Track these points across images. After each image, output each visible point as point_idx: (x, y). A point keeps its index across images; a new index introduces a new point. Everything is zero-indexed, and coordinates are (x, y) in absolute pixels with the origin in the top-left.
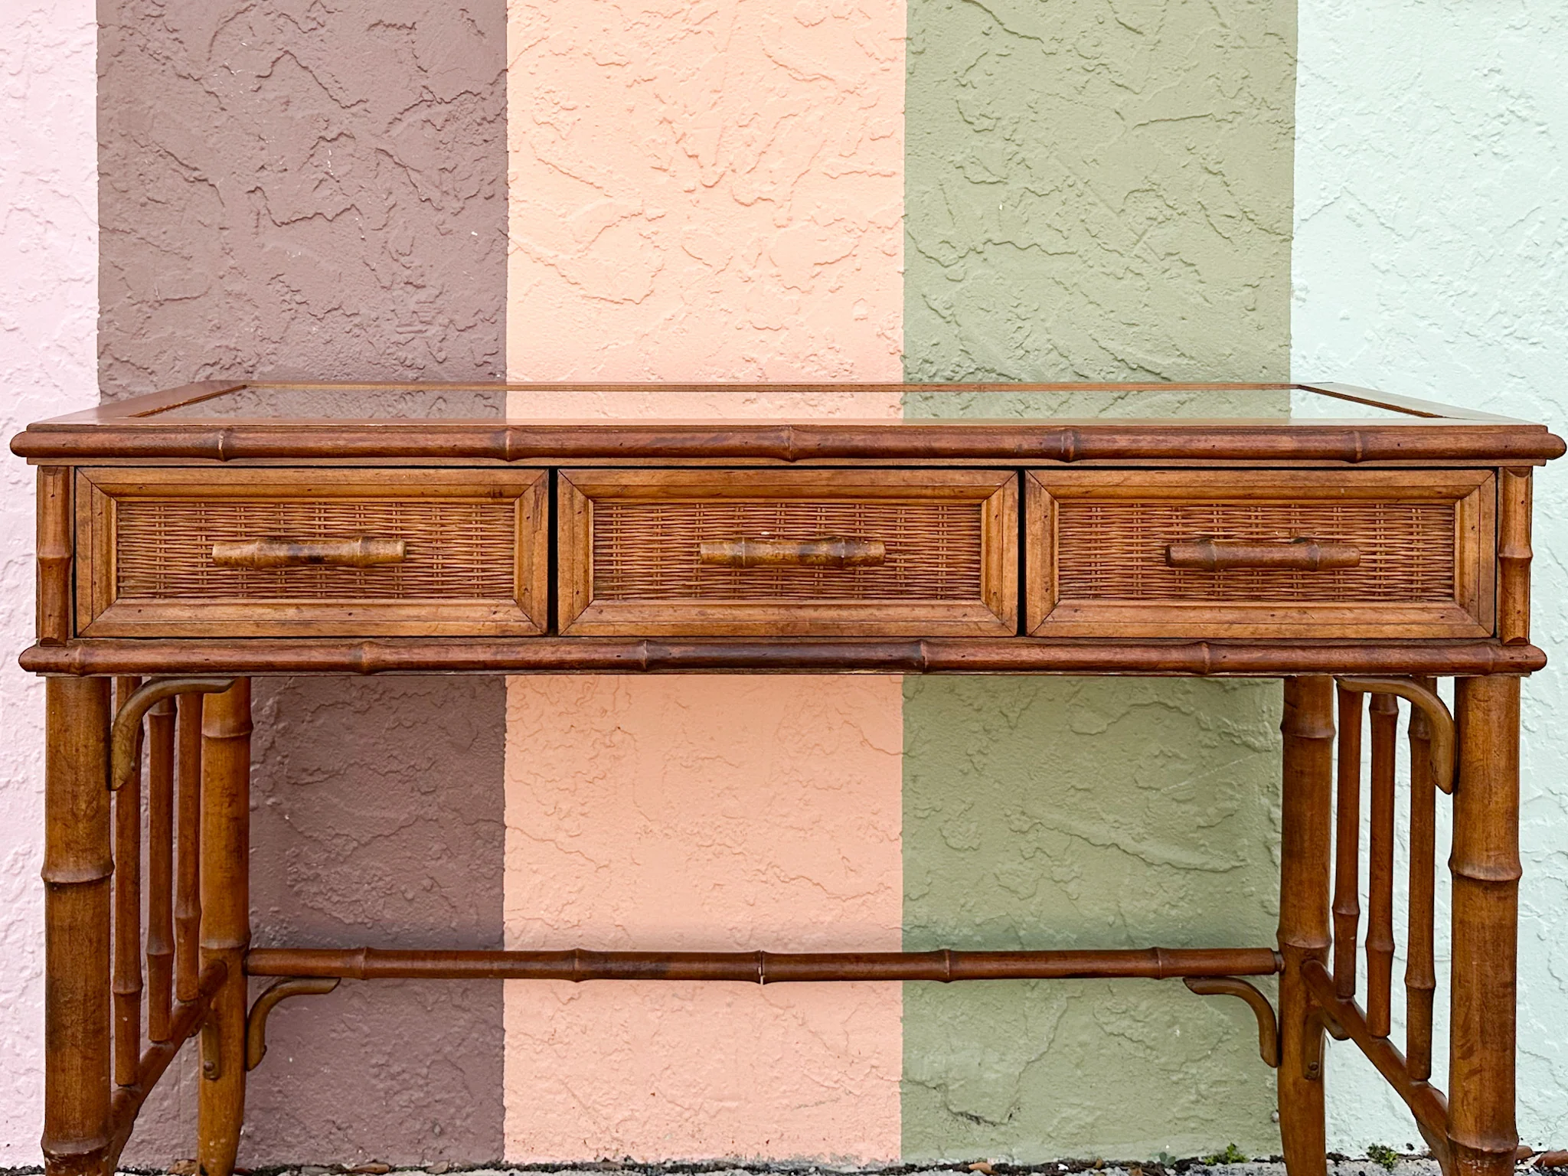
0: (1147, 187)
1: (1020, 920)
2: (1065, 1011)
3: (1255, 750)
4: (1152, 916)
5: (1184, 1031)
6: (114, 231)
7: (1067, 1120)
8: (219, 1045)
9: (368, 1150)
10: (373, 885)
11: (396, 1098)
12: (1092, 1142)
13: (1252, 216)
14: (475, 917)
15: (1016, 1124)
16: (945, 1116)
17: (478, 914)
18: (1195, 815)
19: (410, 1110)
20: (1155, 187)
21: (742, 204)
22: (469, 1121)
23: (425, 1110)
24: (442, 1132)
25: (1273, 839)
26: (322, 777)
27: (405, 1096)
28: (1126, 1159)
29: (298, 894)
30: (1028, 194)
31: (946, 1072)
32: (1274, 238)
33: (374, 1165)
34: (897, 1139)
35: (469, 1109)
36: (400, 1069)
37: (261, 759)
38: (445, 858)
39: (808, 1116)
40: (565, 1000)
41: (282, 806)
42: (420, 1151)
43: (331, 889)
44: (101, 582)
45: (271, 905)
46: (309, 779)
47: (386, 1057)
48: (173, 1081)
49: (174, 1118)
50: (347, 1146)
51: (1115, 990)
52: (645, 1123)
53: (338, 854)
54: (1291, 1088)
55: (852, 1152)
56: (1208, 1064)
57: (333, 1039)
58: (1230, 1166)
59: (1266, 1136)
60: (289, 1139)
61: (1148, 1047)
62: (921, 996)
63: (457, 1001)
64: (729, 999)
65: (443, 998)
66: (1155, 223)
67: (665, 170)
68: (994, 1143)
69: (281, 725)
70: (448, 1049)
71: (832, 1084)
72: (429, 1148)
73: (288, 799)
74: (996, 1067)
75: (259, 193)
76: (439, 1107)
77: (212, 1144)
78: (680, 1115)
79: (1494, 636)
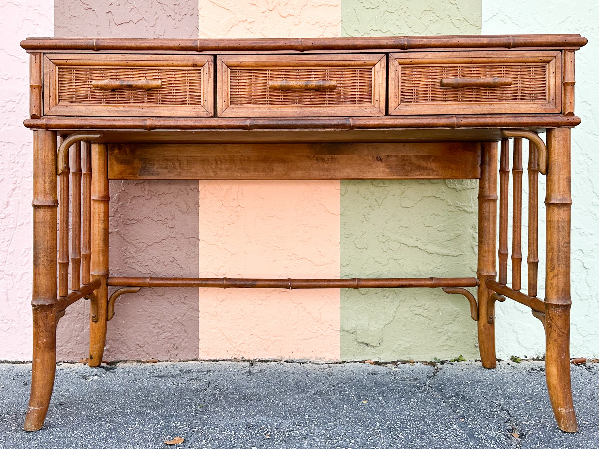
0: (429, 9)
1: (382, 273)
2: (399, 306)
3: (467, 212)
4: (430, 272)
5: (442, 313)
6: (60, 27)
7: (400, 345)
8: (98, 310)
9: (151, 355)
10: (153, 260)
11: (161, 336)
12: (409, 354)
13: (467, 20)
14: (189, 271)
15: (382, 347)
16: (356, 344)
17: (190, 270)
18: (446, 236)
19: (166, 340)
20: (432, 9)
21: (283, 17)
22: (187, 344)
23: (171, 340)
24: (177, 348)
25: (475, 244)
26: (135, 222)
27: (164, 335)
28: (422, 360)
29: (126, 263)
30: (386, 12)
31: (356, 327)
32: (475, 27)
33: (153, 360)
34: (339, 352)
35: (186, 340)
36: (162, 325)
37: (113, 215)
38: (178, 250)
39: (307, 343)
40: (221, 300)
41: (121, 232)
42: (169, 355)
43: (138, 261)
44: (53, 96)
45: (117, 267)
46: (129, 222)
47: (157, 321)
48: (81, 330)
49: (81, 343)
50: (143, 353)
51: (417, 298)
52: (249, 344)
53: (141, 249)
54: (483, 327)
55: (322, 356)
56: (452, 326)
57: (139, 314)
58: (460, 363)
59: (473, 352)
60: (122, 351)
61: (429, 319)
62: (347, 300)
63: (183, 300)
64: (278, 301)
65: (178, 300)
66: (432, 22)
67: (255, 5)
68: (374, 354)
69: (120, 204)
70: (179, 318)
71: (315, 331)
72: (172, 354)
73: (123, 229)
74: (374, 325)
75: (110, 13)
76: (176, 339)
77: (94, 347)
78: (262, 342)
79: (561, 113)
